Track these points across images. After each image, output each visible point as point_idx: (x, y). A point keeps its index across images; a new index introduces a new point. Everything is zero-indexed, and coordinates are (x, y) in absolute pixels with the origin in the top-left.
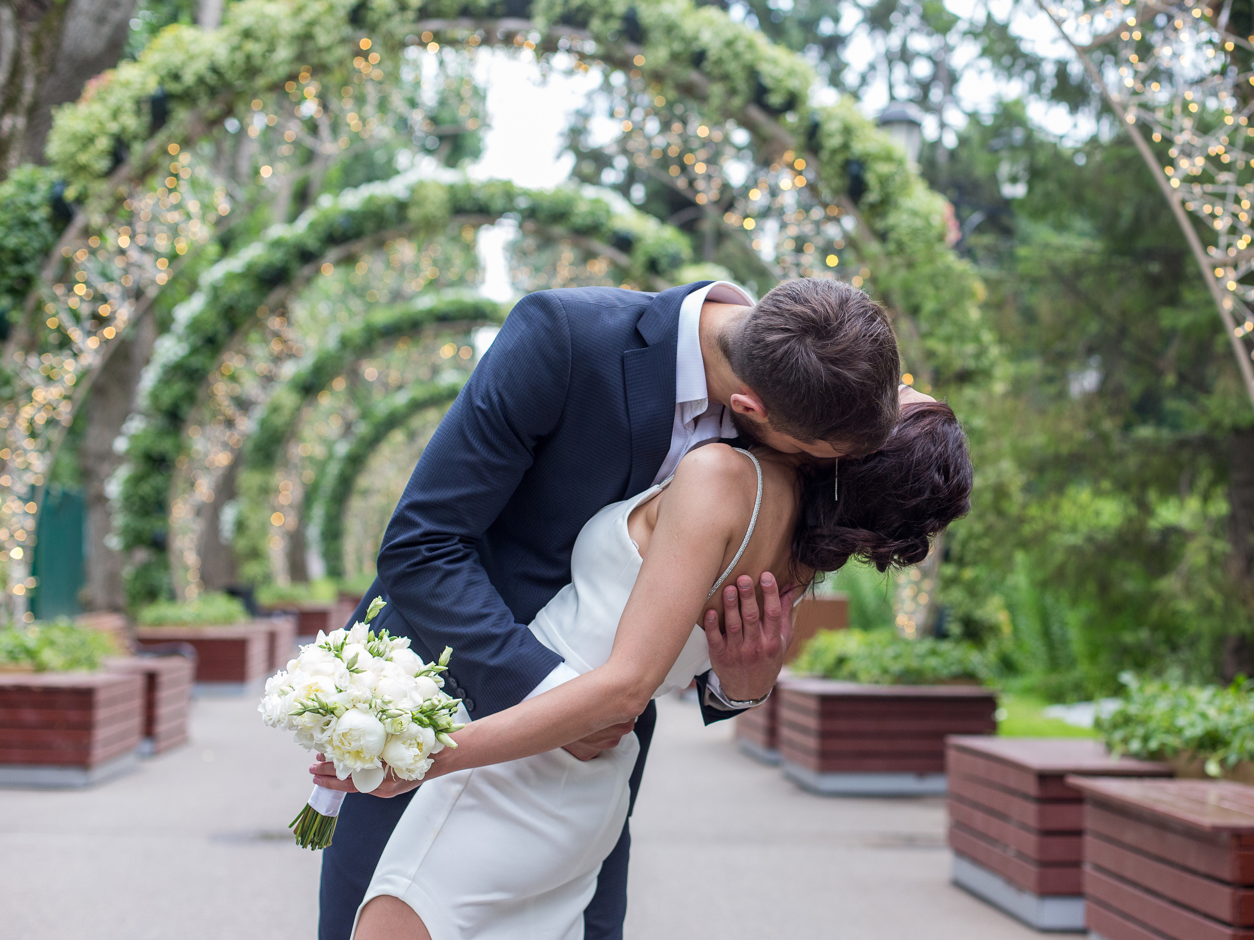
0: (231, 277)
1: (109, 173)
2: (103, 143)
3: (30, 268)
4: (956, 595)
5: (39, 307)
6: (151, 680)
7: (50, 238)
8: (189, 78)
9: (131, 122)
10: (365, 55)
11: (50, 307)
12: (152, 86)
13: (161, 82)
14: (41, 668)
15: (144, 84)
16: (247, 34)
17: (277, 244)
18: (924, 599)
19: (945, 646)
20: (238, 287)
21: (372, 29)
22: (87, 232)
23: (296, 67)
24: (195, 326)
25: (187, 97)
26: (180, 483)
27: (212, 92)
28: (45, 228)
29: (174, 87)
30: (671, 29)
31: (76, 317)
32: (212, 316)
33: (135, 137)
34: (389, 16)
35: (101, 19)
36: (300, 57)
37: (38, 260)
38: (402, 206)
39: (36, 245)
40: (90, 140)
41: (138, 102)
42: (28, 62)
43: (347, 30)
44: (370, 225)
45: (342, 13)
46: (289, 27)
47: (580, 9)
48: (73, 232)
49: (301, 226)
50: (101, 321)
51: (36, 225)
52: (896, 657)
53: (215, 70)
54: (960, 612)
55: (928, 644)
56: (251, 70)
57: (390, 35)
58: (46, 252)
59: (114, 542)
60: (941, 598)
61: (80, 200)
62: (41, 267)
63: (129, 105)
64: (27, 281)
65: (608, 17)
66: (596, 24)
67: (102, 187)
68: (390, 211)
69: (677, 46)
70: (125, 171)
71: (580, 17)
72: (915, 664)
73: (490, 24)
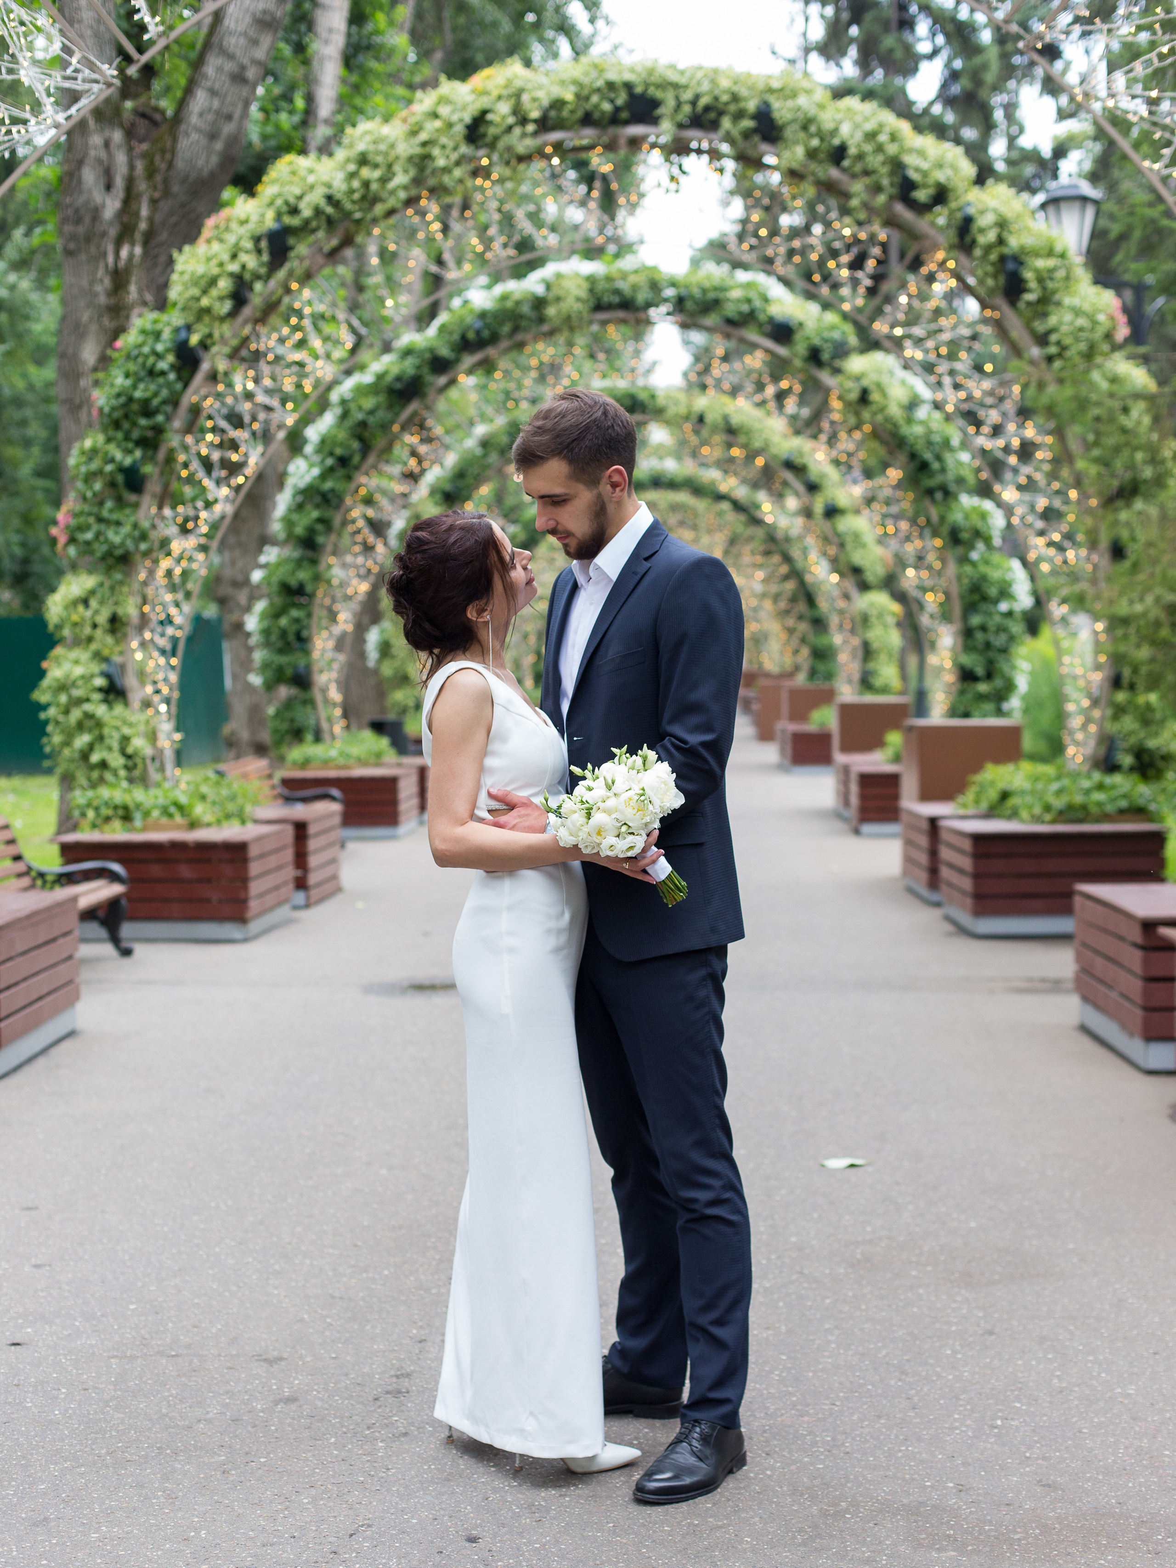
0: (361, 391)
1: (230, 317)
2: (224, 285)
3: (160, 418)
4: (1128, 723)
5: (170, 459)
6: (301, 829)
7: (179, 386)
8: (307, 212)
9: (251, 261)
10: (486, 173)
11: (182, 458)
12: (270, 222)
13: (279, 216)
14: (193, 825)
15: (261, 221)
16: (363, 160)
17: (408, 352)
18: (1093, 728)
19: (1117, 779)
20: (369, 403)
21: (492, 146)
22: (213, 377)
23: (414, 192)
24: (325, 445)
25: (306, 228)
26: (319, 613)
27: (330, 222)
28: (172, 376)
29: (294, 221)
30: (808, 124)
31: (207, 465)
32: (342, 435)
33: (257, 277)
34: (510, 129)
35: (213, 136)
36: (418, 181)
37: (168, 409)
38: (539, 303)
39: (164, 393)
40: (213, 282)
41: (257, 240)
42: (142, 186)
43: (464, 149)
44: (506, 329)
45: (459, 130)
46: (405, 149)
47: (709, 108)
48: (199, 378)
49: (432, 331)
50: (234, 469)
51: (163, 373)
52: (1059, 792)
53: (331, 199)
54: (1133, 740)
55: (1097, 776)
56: (369, 199)
57: (509, 149)
58: (174, 402)
59: (256, 679)
60: (1112, 728)
61: (204, 345)
62: (169, 418)
63: (249, 245)
64: (159, 430)
65: (739, 115)
66: (726, 124)
67: (226, 330)
68: (526, 309)
69: (815, 142)
70: (247, 311)
71: (712, 115)
72: (1078, 799)
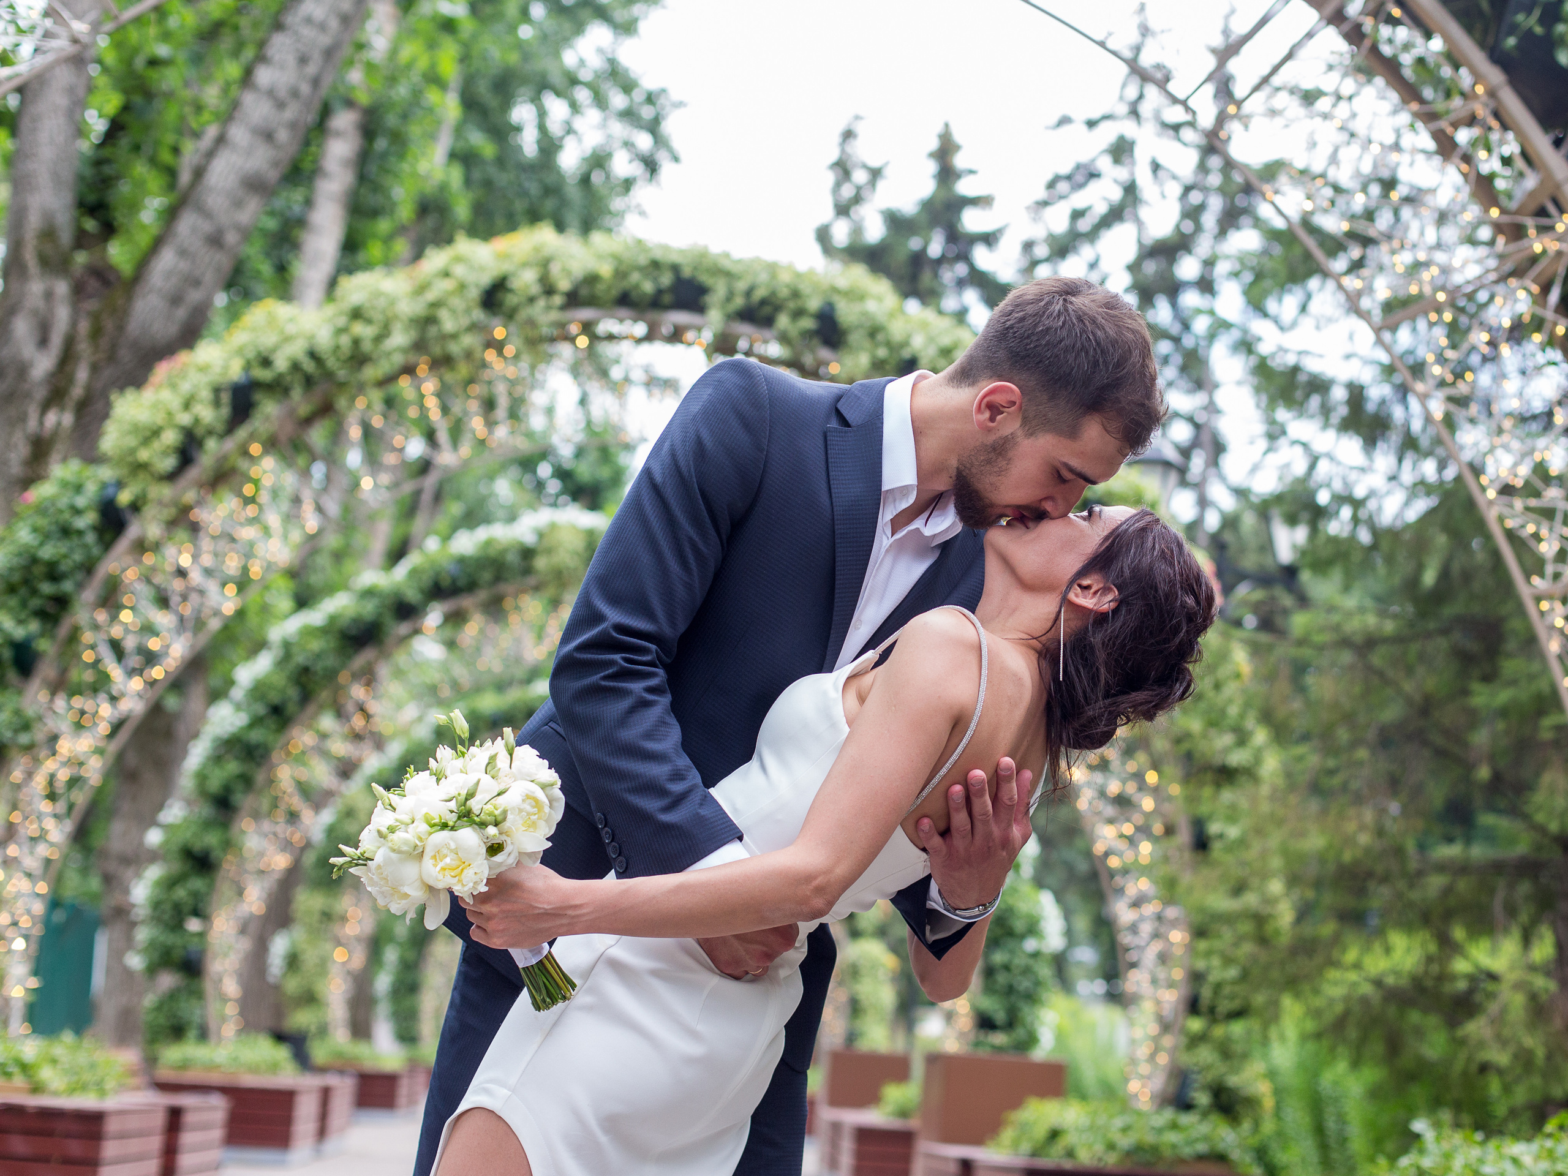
0: (309, 632)
1: (172, 477)
2: (170, 438)
3: (67, 586)
4: (1205, 1055)
5: (73, 637)
6: (175, 1118)
7: (96, 551)
8: (281, 364)
9: (206, 414)
10: (499, 346)
11: (88, 637)
12: (235, 372)
13: (248, 367)
14: (37, 1089)
15: (226, 368)
16: (357, 314)
17: (369, 593)
18: (1163, 1059)
19: (1192, 1119)
20: (316, 645)
21: (510, 316)
22: (141, 547)
23: (412, 358)
24: (258, 691)
25: (278, 387)
26: (224, 889)
27: (309, 382)
28: (90, 538)
29: (263, 374)
30: (874, 332)
31: (117, 647)
32: (280, 680)
33: (210, 432)
34: (532, 300)
35: (176, 300)
36: (419, 346)
37: (79, 576)
38: (527, 553)
39: (78, 557)
40: (156, 432)
41: (217, 391)
42: (83, 347)
43: (478, 315)
44: (487, 576)
45: (474, 294)
46: (409, 308)
47: (764, 302)
48: (123, 544)
49: (401, 572)
50: (151, 658)
51: (80, 533)
52: (1125, 1130)
53: (313, 355)
54: (1209, 1077)
55: (1169, 1114)
56: (358, 358)
57: (531, 323)
58: (88, 568)
59: (135, 961)
60: (1187, 1059)
61: (135, 507)
62: (80, 586)
63: (206, 394)
64: (62, 603)
65: (799, 313)
66: (783, 321)
67: (166, 491)
68: (512, 558)
69: (882, 353)
70: (193, 473)
71: (767, 310)
72: (1150, 1139)
73: (653, 315)
